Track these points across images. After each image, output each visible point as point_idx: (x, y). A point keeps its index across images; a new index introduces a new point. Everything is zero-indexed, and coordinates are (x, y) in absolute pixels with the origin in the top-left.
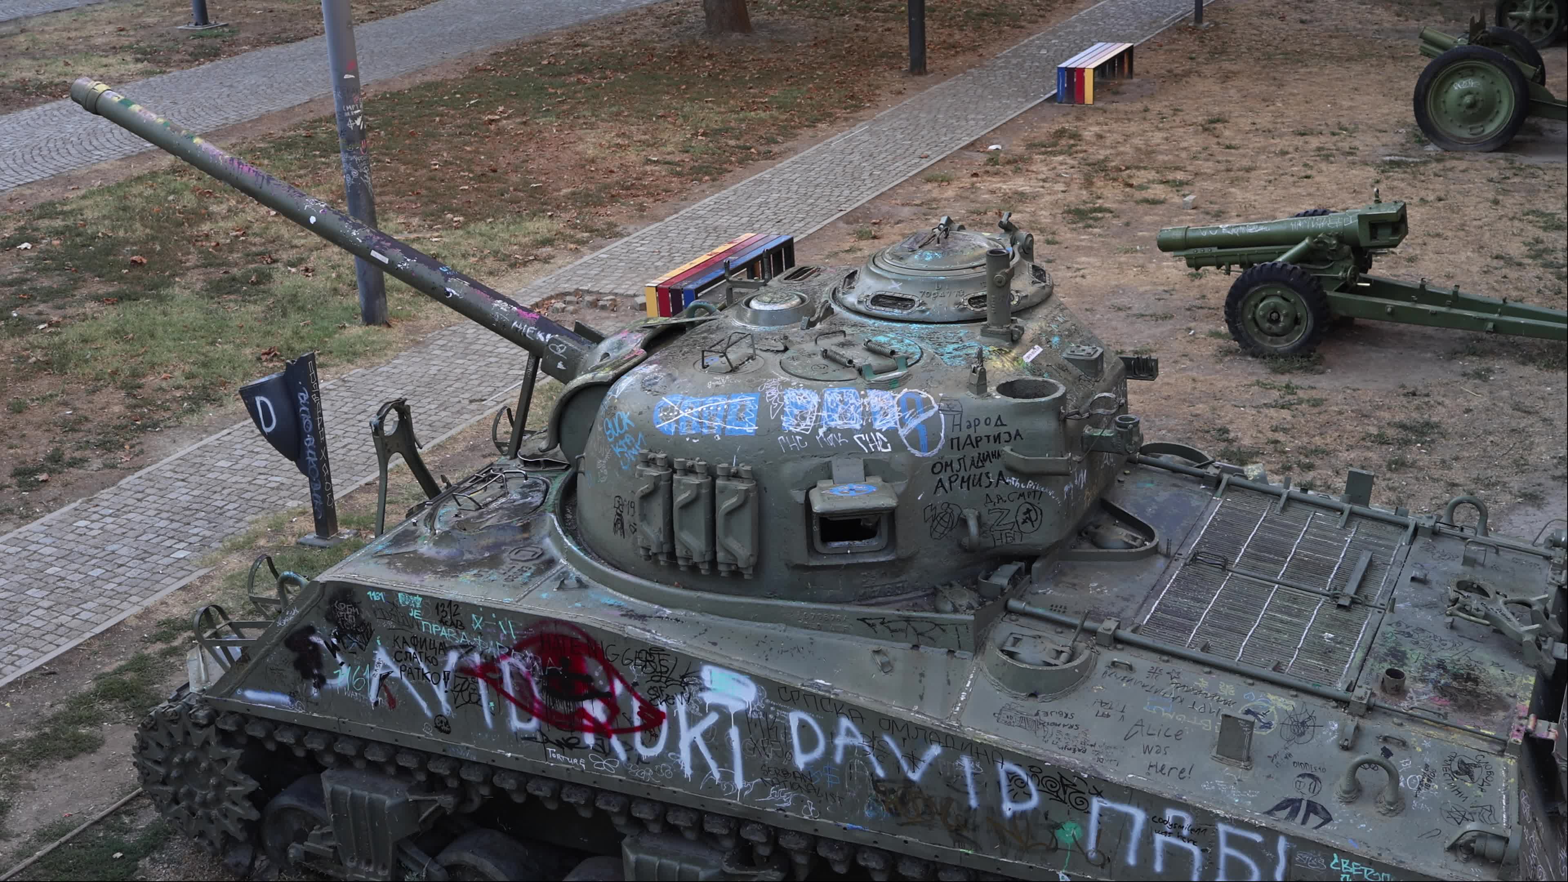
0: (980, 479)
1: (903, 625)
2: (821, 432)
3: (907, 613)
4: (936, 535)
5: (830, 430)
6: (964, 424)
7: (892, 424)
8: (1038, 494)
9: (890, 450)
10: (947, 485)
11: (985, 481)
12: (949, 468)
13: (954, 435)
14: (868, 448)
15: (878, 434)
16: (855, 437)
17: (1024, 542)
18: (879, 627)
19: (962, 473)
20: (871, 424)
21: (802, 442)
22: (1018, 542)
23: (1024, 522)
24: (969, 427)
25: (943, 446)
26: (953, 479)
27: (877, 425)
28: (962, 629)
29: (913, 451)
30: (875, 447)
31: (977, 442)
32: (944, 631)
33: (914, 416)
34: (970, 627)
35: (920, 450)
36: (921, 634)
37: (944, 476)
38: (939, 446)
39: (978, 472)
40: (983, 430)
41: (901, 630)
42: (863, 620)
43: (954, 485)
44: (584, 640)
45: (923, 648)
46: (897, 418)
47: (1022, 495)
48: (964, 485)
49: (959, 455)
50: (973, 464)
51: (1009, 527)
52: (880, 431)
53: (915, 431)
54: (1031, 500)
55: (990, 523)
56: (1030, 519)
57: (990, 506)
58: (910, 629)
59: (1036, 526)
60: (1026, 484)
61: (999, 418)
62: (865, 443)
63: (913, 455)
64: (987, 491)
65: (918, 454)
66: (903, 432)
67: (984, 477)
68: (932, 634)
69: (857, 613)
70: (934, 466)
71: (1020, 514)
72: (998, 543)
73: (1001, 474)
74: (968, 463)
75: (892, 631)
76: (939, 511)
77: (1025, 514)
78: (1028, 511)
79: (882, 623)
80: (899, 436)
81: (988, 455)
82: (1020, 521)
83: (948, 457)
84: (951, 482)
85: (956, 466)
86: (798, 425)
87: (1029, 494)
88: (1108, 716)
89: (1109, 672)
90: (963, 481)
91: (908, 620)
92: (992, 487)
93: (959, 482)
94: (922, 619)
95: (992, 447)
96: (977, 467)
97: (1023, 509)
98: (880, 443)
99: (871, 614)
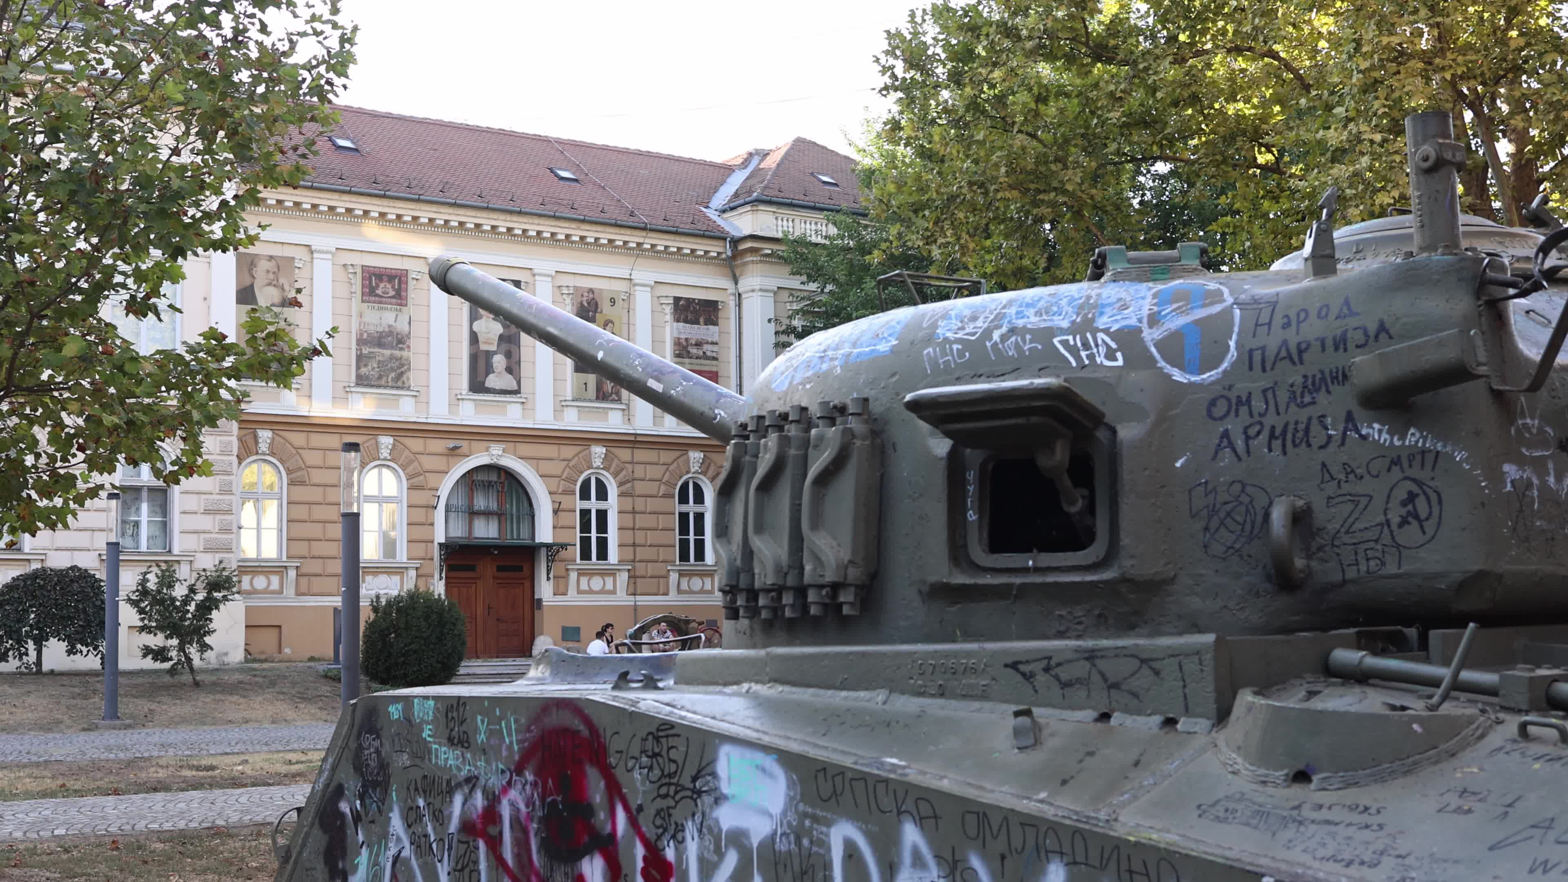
0: (1307, 430)
1: (1081, 669)
2: (996, 336)
3: (1090, 643)
4: (1217, 549)
5: (1013, 331)
6: (1278, 320)
7: (1133, 322)
8: (1430, 458)
9: (1120, 362)
10: (1240, 444)
11: (1317, 435)
12: (1244, 410)
13: (1255, 343)
14: (1078, 358)
15: (1101, 336)
16: (1056, 341)
17: (1405, 568)
18: (1041, 679)
19: (1270, 420)
20: (1093, 320)
21: (961, 353)
22: (1391, 568)
23: (1404, 522)
24: (1286, 326)
25: (1233, 365)
26: (1252, 432)
27: (1102, 322)
28: (1191, 666)
29: (1168, 369)
30: (1091, 357)
31: (1300, 352)
32: (1157, 673)
33: (1180, 312)
34: (1208, 657)
35: (1182, 368)
36: (1115, 686)
37: (1234, 426)
38: (1225, 365)
39: (1303, 415)
40: (1313, 330)
41: (1079, 681)
42: (1014, 666)
43: (1254, 443)
44: (585, 732)
45: (1116, 719)
46: (1145, 312)
47: (1396, 462)
48: (1276, 444)
49: (1264, 382)
50: (1293, 397)
51: (1372, 535)
52: (1106, 331)
53: (1176, 336)
54: (1415, 472)
55: (1332, 527)
56: (1417, 517)
57: (1331, 488)
58: (1096, 677)
59: (1430, 531)
60: (1403, 437)
61: (1347, 303)
62: (1074, 351)
63: (1169, 376)
64: (1322, 455)
65: (1178, 376)
66: (1150, 336)
67: (1315, 428)
68: (1134, 684)
69: (1005, 652)
70: (1213, 403)
71: (1394, 504)
72: (1351, 573)
73: (1350, 417)
74: (1283, 396)
75: (1065, 685)
76: (1222, 497)
77: (1404, 504)
78: (1412, 497)
79: (1047, 670)
80: (1142, 340)
81: (1323, 379)
82: (1395, 520)
83: (1242, 387)
84: (1248, 438)
85: (1258, 404)
86: (963, 328)
87: (1411, 458)
88: (1469, 811)
89: (1509, 747)
90: (1272, 436)
91: (1091, 656)
92: (1332, 448)
93: (1264, 436)
94: (1119, 653)
95: (1334, 361)
96: (1302, 406)
97: (1401, 494)
98: (1102, 350)
99: (1028, 651)
